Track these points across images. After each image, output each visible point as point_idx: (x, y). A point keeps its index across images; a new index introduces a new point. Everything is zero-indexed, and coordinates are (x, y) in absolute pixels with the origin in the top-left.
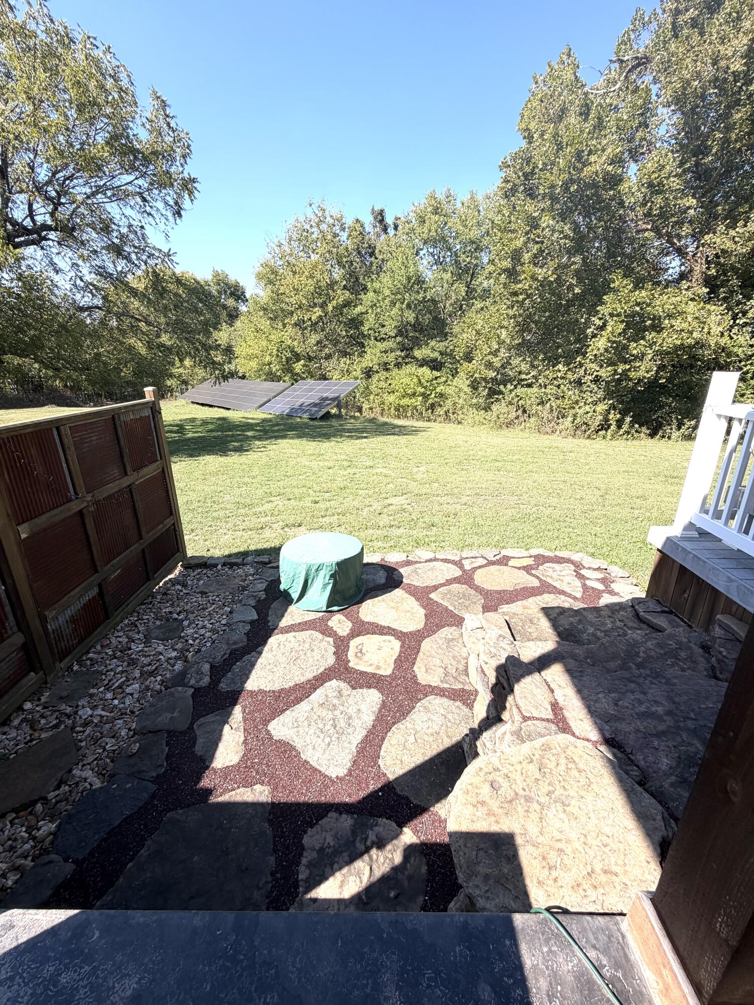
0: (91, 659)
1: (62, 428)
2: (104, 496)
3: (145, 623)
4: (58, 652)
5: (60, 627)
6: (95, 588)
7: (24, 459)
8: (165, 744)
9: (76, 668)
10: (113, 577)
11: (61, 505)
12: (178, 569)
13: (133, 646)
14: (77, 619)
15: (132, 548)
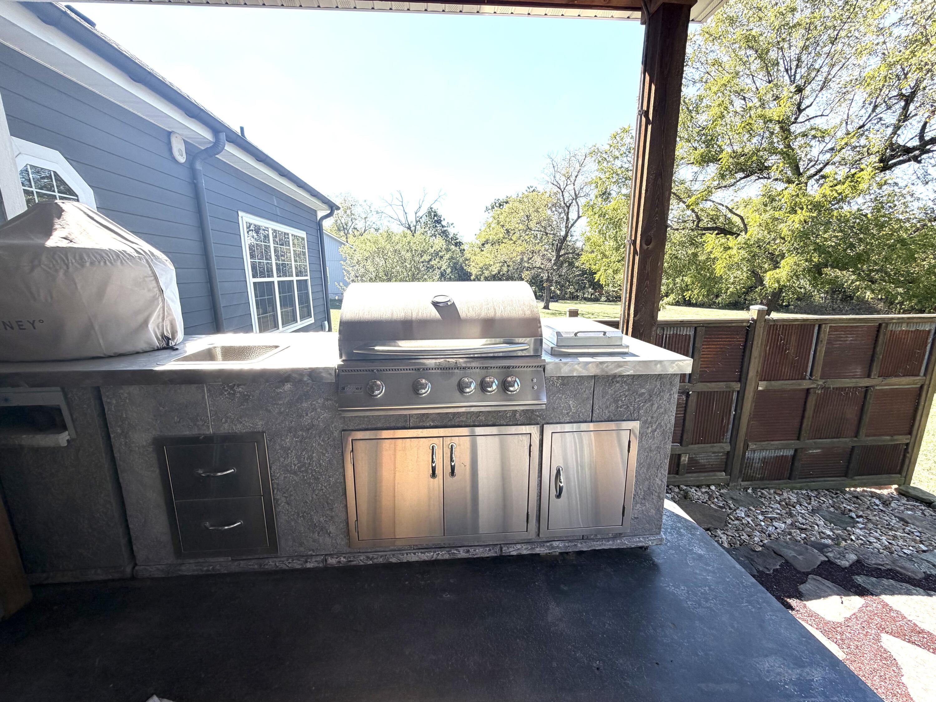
0: (762, 493)
1: (824, 326)
2: (835, 386)
3: (819, 502)
4: (744, 474)
5: (753, 459)
6: (791, 450)
7: (784, 340)
8: (779, 564)
9: (750, 491)
10: (811, 451)
11: (795, 379)
12: (889, 491)
13: (798, 507)
14: (767, 462)
15: (841, 439)
